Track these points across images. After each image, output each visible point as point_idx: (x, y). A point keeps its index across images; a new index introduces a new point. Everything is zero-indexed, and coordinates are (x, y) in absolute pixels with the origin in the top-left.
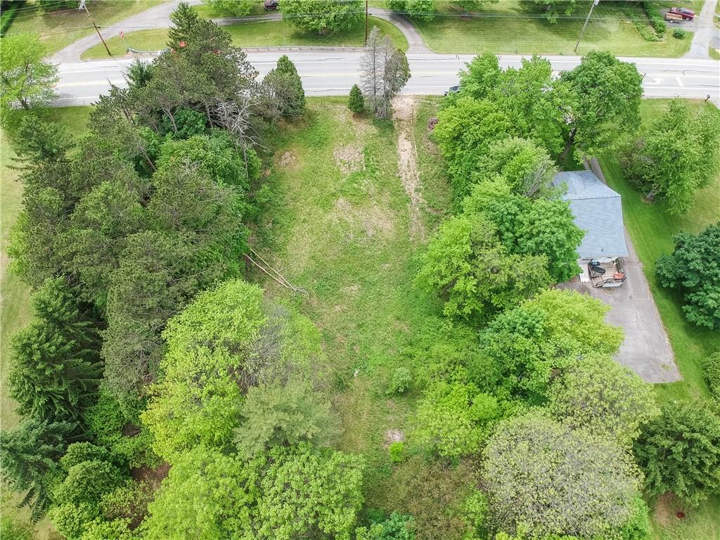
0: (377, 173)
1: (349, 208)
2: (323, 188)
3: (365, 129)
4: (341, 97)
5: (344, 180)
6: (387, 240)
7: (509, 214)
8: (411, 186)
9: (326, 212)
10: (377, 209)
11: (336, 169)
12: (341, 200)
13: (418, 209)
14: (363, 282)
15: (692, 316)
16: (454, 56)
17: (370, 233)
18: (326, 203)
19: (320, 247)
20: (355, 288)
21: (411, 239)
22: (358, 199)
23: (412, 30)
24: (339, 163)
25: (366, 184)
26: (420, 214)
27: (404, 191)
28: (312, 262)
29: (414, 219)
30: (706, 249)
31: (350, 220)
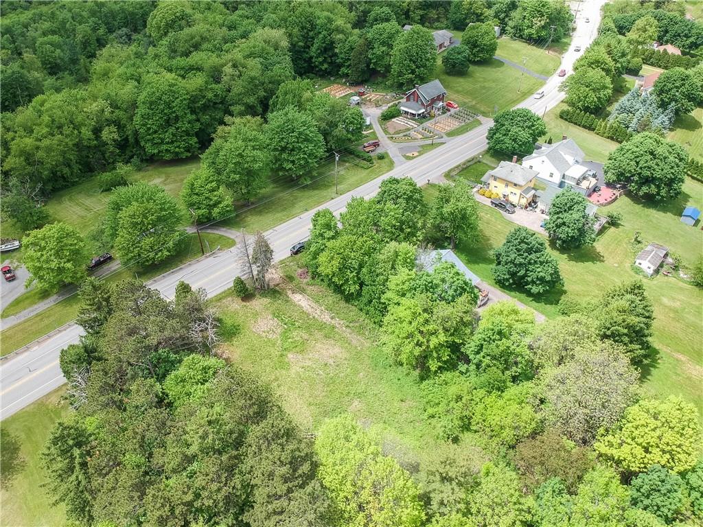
0: (297, 324)
1: (300, 357)
2: (269, 356)
3: (259, 303)
4: (220, 294)
5: (279, 342)
6: (346, 359)
7: (429, 283)
8: (326, 318)
9: (288, 369)
10: (319, 345)
11: (266, 339)
12: (290, 356)
13: (344, 328)
14: (359, 395)
15: (535, 290)
16: (271, 231)
17: (331, 361)
18: (282, 364)
19: (307, 394)
20: (356, 403)
21: (359, 348)
22: (301, 347)
23: (224, 229)
24: (264, 334)
25: (297, 335)
26: (348, 330)
27: (325, 324)
28: (312, 407)
29: (349, 335)
30: (516, 249)
31: (309, 363)
